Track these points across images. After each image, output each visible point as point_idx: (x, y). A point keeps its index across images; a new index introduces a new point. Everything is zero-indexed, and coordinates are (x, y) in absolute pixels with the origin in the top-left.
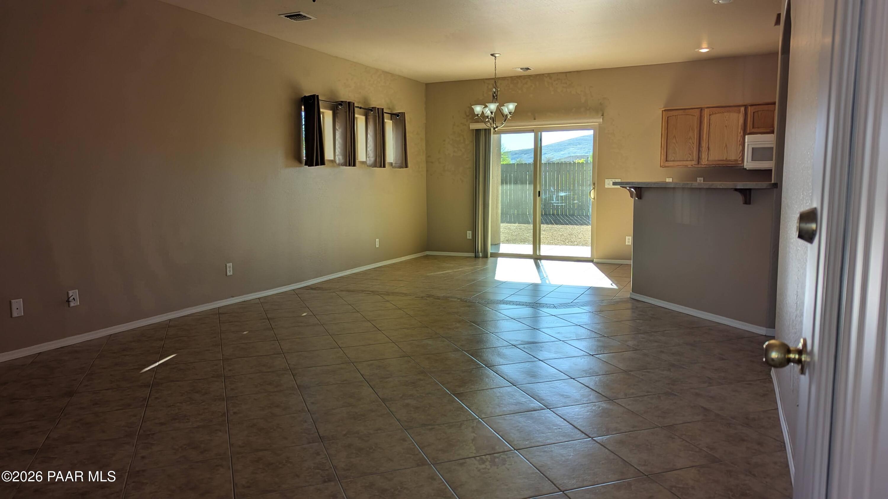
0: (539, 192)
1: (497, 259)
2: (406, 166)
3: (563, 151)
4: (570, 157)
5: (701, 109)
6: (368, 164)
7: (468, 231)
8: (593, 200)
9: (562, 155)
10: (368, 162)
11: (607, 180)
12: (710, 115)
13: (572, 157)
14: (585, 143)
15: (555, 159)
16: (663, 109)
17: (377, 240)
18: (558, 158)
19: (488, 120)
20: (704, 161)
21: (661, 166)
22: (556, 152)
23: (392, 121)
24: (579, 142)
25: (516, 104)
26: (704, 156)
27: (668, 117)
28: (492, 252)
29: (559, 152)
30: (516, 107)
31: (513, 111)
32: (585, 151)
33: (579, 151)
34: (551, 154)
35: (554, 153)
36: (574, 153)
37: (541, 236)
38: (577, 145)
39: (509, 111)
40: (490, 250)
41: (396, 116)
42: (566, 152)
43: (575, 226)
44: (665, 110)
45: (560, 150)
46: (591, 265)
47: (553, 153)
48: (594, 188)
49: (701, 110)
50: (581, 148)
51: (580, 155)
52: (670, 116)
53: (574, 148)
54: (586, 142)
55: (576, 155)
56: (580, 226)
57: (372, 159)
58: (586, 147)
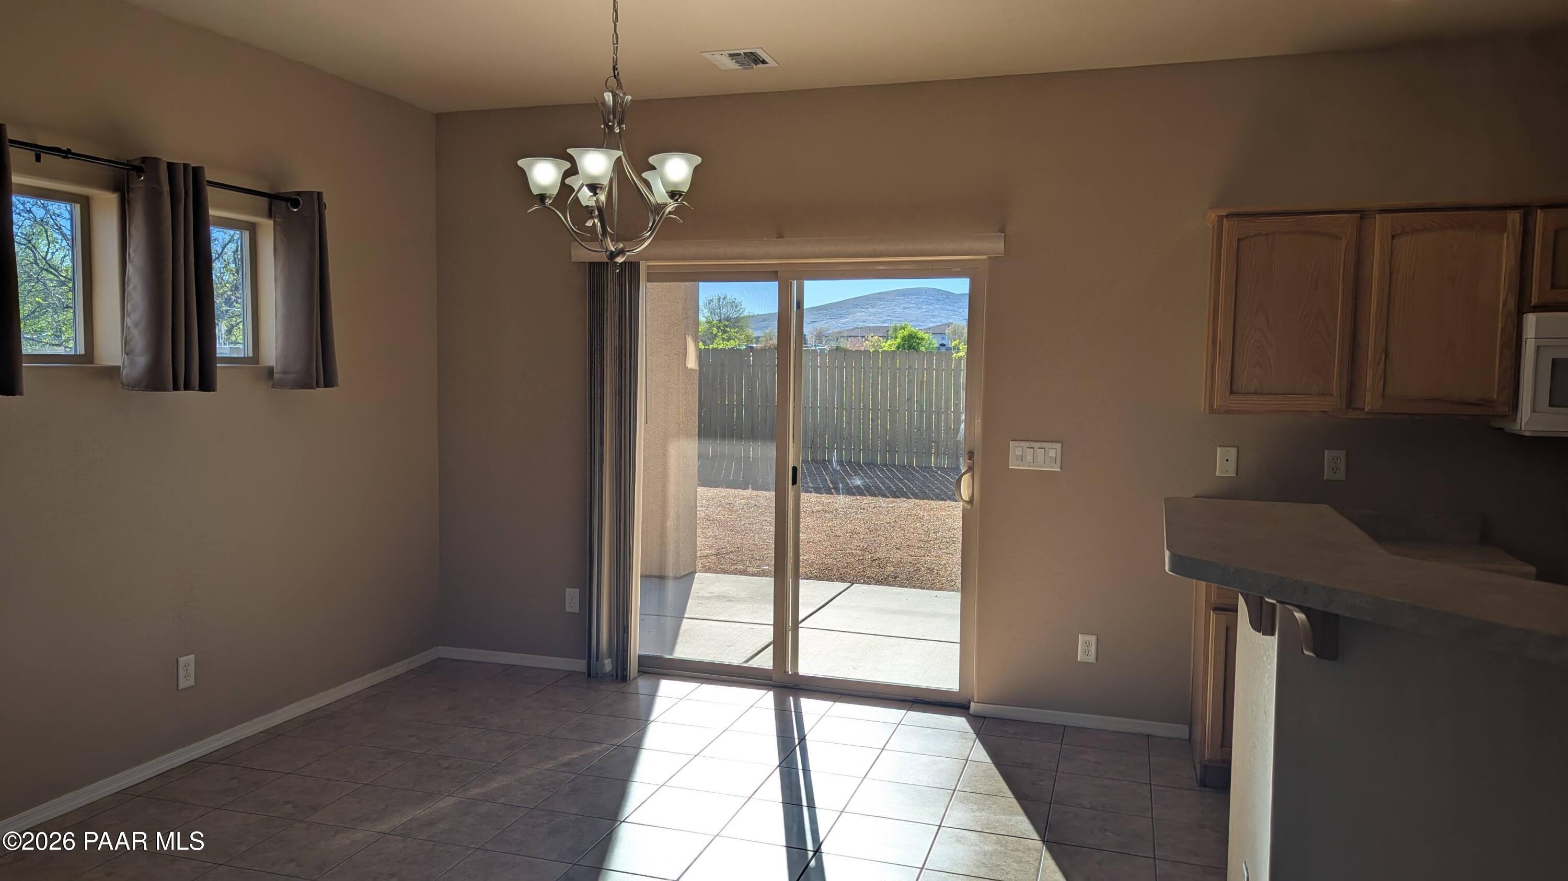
0: (795, 469)
1: (656, 689)
2: (329, 380)
3: (845, 318)
4: (858, 328)
5: (1362, 214)
6: (125, 380)
7: (566, 589)
8: (969, 507)
9: (844, 324)
10: (125, 372)
11: (1016, 443)
12: (1393, 237)
13: (861, 328)
14: (883, 304)
15: (831, 332)
16: (1224, 212)
17: (187, 661)
18: (836, 330)
19: (594, 222)
20: (1370, 401)
21: (1212, 410)
22: (831, 319)
23: (271, 222)
24: (871, 303)
25: (698, 160)
26: (1370, 379)
27: (1239, 240)
28: (643, 653)
29: (837, 320)
30: (697, 171)
31: (685, 189)
32: (881, 319)
33: (871, 318)
34: (824, 322)
35: (830, 320)
36: (863, 322)
37: (801, 558)
38: (867, 308)
39: (670, 189)
40: (638, 645)
41: (289, 204)
42: (849, 319)
43: (881, 499)
44: (1227, 216)
45: (840, 316)
46: (960, 722)
47: (828, 321)
48: (970, 469)
49: (1361, 218)
50: (875, 314)
51: (874, 325)
52: (1247, 237)
53: (862, 314)
54: (884, 302)
55: (867, 325)
56: (891, 499)
57: (142, 361)
58: (883, 312)
